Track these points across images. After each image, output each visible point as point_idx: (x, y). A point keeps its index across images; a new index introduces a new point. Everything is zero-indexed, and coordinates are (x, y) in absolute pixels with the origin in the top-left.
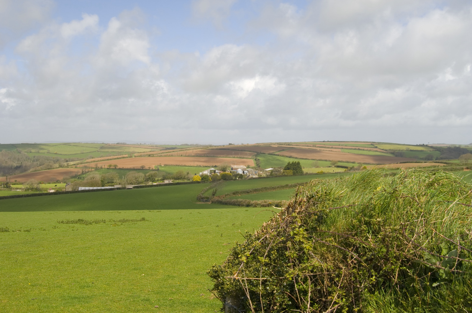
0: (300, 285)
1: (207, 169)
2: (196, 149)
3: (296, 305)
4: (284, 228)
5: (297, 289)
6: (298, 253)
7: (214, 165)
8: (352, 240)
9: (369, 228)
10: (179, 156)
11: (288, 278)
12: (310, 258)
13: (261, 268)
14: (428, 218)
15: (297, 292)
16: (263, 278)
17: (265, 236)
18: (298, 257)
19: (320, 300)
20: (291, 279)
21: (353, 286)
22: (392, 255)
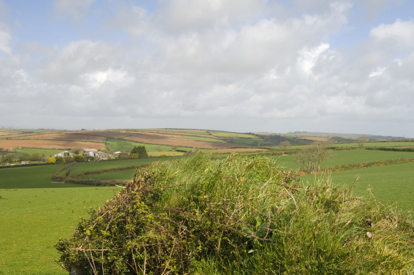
0: (137, 255)
1: (61, 152)
2: (52, 133)
3: (133, 272)
4: (124, 204)
5: (134, 259)
6: (136, 226)
7: (68, 149)
8: (182, 215)
9: (197, 204)
10: (35, 140)
11: (126, 249)
12: (146, 231)
13: (103, 241)
14: (246, 195)
15: (135, 261)
16: (104, 250)
17: (107, 212)
18: (135, 230)
19: (155, 268)
20: (129, 250)
21: (183, 255)
22: (215, 227)
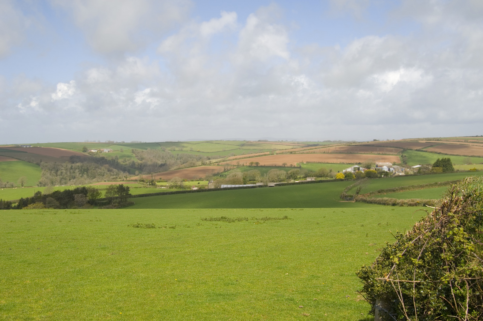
0: (457, 290)
1: (350, 167)
2: (339, 146)
3: (452, 311)
4: (438, 228)
5: (453, 294)
6: (455, 255)
7: (358, 163)
10: (321, 153)
11: (443, 281)
12: (467, 261)
13: (415, 271)
15: (454, 297)
16: (416, 281)
17: (418, 237)
18: (454, 260)
19: (479, 307)
20: (446, 282)
